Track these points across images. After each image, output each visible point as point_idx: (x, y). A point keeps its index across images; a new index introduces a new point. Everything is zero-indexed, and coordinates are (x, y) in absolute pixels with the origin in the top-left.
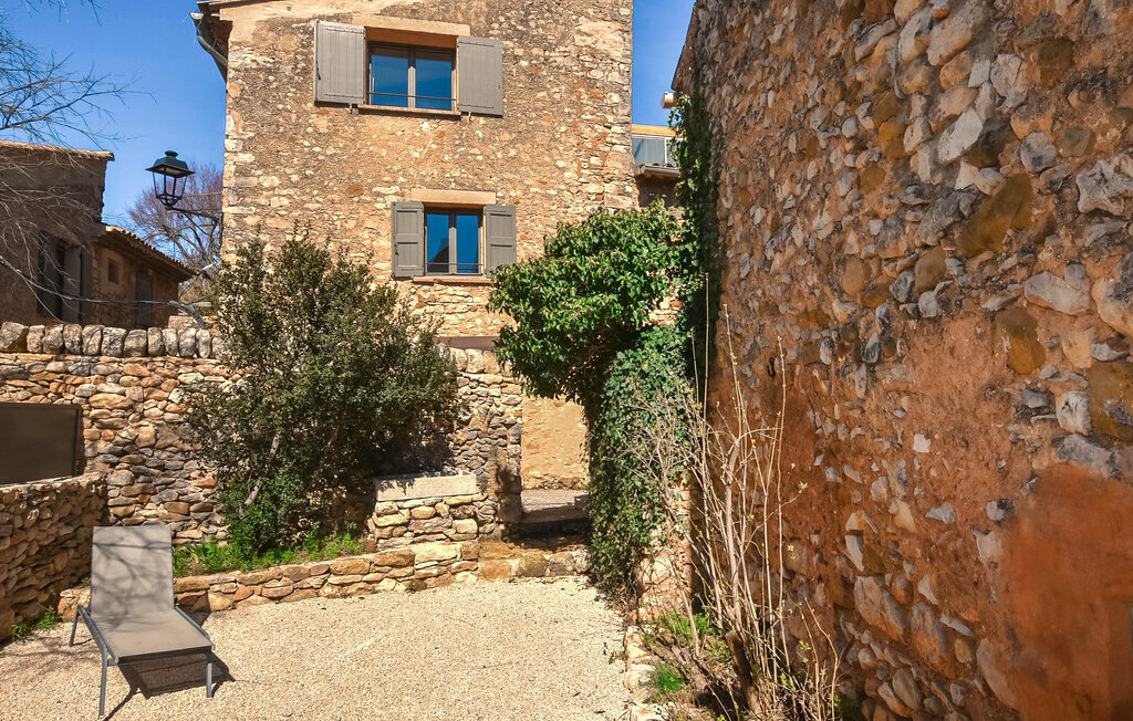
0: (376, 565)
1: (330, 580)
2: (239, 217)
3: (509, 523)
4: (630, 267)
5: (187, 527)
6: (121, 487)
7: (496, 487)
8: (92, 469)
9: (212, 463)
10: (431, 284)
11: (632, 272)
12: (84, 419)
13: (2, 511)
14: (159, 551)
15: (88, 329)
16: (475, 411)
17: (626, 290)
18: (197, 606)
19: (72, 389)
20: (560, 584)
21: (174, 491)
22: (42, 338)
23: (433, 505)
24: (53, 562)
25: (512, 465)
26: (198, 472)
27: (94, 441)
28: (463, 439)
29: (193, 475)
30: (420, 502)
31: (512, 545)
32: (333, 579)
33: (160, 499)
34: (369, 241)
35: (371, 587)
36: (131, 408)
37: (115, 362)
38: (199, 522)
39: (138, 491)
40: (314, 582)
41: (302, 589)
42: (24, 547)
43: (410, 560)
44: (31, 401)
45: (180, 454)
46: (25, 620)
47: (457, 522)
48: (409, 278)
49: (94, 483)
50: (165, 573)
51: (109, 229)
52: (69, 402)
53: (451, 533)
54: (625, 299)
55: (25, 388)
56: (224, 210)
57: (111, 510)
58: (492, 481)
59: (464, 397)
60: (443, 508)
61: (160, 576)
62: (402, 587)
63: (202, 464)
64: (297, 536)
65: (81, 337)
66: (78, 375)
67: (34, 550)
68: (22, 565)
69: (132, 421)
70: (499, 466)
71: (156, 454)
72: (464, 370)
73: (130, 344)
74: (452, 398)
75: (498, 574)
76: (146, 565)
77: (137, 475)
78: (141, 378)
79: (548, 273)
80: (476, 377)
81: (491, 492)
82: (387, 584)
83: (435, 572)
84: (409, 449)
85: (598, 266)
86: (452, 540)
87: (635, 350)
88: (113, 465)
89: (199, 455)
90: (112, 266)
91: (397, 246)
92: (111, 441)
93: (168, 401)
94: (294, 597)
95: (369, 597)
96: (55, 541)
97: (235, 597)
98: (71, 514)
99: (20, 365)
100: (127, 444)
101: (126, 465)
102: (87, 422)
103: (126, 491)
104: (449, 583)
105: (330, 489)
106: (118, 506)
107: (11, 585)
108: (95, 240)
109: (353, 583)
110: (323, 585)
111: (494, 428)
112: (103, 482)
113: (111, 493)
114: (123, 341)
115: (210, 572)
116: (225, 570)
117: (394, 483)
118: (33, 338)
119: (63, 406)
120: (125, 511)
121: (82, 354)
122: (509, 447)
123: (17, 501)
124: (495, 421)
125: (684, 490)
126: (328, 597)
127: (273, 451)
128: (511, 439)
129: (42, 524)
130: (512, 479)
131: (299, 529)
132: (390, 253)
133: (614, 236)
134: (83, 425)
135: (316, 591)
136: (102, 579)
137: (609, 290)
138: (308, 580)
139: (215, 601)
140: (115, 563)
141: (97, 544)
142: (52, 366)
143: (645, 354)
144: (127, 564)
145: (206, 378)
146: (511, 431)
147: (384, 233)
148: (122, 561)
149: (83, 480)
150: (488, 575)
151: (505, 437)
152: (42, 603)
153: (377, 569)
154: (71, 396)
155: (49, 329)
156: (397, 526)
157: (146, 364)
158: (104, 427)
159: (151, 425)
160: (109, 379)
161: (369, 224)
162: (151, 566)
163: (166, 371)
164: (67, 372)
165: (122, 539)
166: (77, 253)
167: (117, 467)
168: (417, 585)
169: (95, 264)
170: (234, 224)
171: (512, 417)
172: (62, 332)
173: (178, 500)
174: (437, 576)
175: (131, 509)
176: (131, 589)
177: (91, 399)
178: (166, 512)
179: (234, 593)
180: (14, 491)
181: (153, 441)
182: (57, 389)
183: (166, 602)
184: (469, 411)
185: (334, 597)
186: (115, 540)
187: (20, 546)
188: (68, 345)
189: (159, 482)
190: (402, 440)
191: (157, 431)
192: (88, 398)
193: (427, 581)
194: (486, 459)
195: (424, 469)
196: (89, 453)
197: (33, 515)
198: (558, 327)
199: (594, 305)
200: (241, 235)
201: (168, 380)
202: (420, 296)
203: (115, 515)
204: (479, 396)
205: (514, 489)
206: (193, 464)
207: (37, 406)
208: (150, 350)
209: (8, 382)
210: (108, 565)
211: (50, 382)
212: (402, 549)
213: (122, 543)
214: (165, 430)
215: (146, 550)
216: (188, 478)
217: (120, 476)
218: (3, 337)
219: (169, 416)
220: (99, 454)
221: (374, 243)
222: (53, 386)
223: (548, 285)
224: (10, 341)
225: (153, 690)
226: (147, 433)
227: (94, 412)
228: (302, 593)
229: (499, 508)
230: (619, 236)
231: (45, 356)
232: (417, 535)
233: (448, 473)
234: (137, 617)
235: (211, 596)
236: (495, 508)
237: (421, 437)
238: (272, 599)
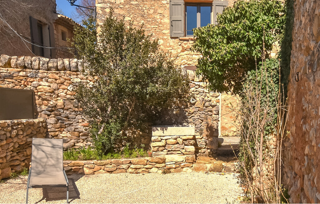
0: (150, 162)
1: (131, 166)
2: (103, 9)
3: (212, 149)
4: (251, 28)
5: (79, 142)
6: (52, 124)
7: (206, 133)
8: (41, 116)
9: (86, 117)
10: (188, 40)
11: (253, 31)
12: (36, 96)
13: (1, 130)
14: (57, 149)
15: (34, 58)
16: (198, 99)
17: (249, 40)
18: (80, 172)
19: (30, 83)
20: (227, 175)
21: (73, 127)
22: (16, 61)
23: (176, 139)
24: (26, 151)
25: (215, 124)
26: (82, 120)
27: (40, 105)
28: (192, 111)
29: (80, 121)
30: (170, 137)
31: (213, 158)
32: (132, 166)
33: (67, 130)
34: (159, 20)
35: (148, 170)
36: (53, 92)
37: (45, 72)
38: (84, 140)
39: (59, 127)
40: (124, 166)
41: (120, 169)
42: (12, 144)
43: (164, 161)
44: (15, 88)
45: (74, 112)
46: (16, 172)
47: (186, 147)
48: (177, 38)
49: (41, 122)
50: (60, 157)
51: (59, 16)
52: (29, 89)
53: (183, 151)
54: (248, 45)
55: (13, 82)
56: (97, 5)
57: (50, 133)
58: (205, 130)
59: (193, 93)
60: (180, 140)
61: (58, 159)
62: (160, 171)
63: (83, 117)
64: (122, 149)
65: (31, 62)
66: (31, 77)
67: (17, 146)
68: (12, 151)
69: (54, 98)
70: (208, 124)
71: (65, 112)
72: (193, 80)
73: (50, 65)
74: (187, 93)
75: (201, 169)
76: (52, 154)
77: (58, 120)
78: (56, 80)
79: (213, 32)
80: (198, 83)
81: (204, 135)
82: (154, 170)
83: (174, 166)
84: (168, 115)
85: (236, 28)
86: (184, 154)
87: (255, 70)
88: (49, 115)
89: (81, 113)
90: (63, 34)
91: (172, 22)
92: (47, 105)
93: (68, 90)
94: (117, 171)
95: (147, 175)
96: (26, 143)
97: (94, 170)
98: (31, 133)
99: (9, 73)
100: (52, 107)
101: (53, 116)
102: (37, 97)
103: (54, 126)
104: (180, 172)
105: (135, 130)
106: (52, 132)
107: (8, 158)
108: (54, 21)
109: (140, 168)
110: (128, 168)
111: (207, 107)
112: (45, 122)
113: (49, 127)
114: (48, 64)
115: (86, 160)
116: (91, 159)
117: (159, 129)
118: (13, 61)
119: (27, 91)
120: (55, 134)
121: (33, 69)
122: (214, 116)
123: (7, 126)
124: (207, 104)
125: (275, 137)
126: (130, 173)
127: (108, 112)
128: (214, 112)
129: (19, 136)
130: (214, 130)
131: (123, 146)
132: (169, 25)
133: (243, 12)
134: (35, 98)
135: (126, 170)
136: (35, 158)
137: (240, 40)
138: (122, 165)
139: (86, 171)
140: (40, 152)
141: (33, 144)
142: (21, 74)
143: (259, 72)
144: (45, 153)
145: (82, 81)
146: (214, 109)
147: (166, 16)
148: (43, 151)
149: (36, 121)
150: (197, 170)
151: (211, 111)
152: (22, 166)
153: (150, 163)
154: (30, 87)
155: (19, 58)
156: (160, 146)
157: (57, 74)
158: (43, 100)
159: (62, 100)
160: (44, 80)
161: (159, 11)
162: (54, 154)
163: (65, 77)
164: (28, 76)
165: (43, 143)
166: (47, 26)
167: (50, 116)
168: (167, 171)
169: (55, 32)
170: (101, 12)
171: (215, 103)
172: (24, 59)
173: (74, 131)
174: (175, 168)
175: (57, 133)
176: (47, 162)
177: (37, 88)
178: (70, 135)
179: (93, 168)
180: (5, 122)
181: (63, 106)
182: (24, 83)
183: (60, 168)
184: (195, 99)
185: (133, 173)
186: (41, 143)
187: (11, 144)
188: (26, 65)
189: (67, 123)
190: (165, 111)
191: (64, 103)
192: (36, 87)
193: (171, 170)
194: (202, 121)
195: (174, 123)
196: (39, 110)
197: (14, 132)
198: (217, 58)
199: (234, 48)
200: (104, 17)
201: (67, 81)
202: (183, 46)
203: (51, 135)
204: (200, 92)
205: (215, 134)
206: (79, 117)
207: (17, 90)
208: (59, 68)
209: (6, 80)
210: (38, 153)
211: (21, 80)
212: (162, 157)
213: (43, 145)
214: (67, 102)
215: (53, 148)
216: (78, 122)
217: (51, 120)
218: (1, 61)
219: (68, 96)
220: (43, 111)
221: (162, 21)
222: (23, 82)
223: (213, 38)
224: (4, 62)
225: (50, 199)
226: (60, 102)
227: (39, 93)
228: (120, 171)
229: (208, 142)
230: (246, 12)
231: (19, 70)
232: (169, 151)
233: (185, 126)
234: (48, 172)
235: (85, 169)
236: (206, 142)
237: (173, 110)
238: (108, 172)
